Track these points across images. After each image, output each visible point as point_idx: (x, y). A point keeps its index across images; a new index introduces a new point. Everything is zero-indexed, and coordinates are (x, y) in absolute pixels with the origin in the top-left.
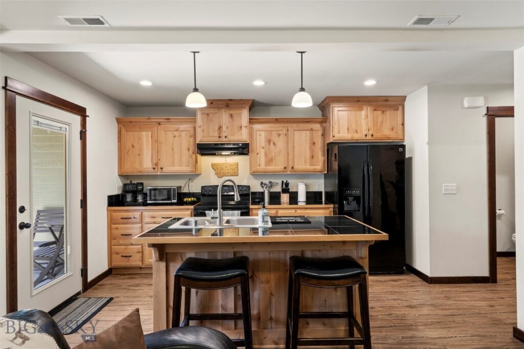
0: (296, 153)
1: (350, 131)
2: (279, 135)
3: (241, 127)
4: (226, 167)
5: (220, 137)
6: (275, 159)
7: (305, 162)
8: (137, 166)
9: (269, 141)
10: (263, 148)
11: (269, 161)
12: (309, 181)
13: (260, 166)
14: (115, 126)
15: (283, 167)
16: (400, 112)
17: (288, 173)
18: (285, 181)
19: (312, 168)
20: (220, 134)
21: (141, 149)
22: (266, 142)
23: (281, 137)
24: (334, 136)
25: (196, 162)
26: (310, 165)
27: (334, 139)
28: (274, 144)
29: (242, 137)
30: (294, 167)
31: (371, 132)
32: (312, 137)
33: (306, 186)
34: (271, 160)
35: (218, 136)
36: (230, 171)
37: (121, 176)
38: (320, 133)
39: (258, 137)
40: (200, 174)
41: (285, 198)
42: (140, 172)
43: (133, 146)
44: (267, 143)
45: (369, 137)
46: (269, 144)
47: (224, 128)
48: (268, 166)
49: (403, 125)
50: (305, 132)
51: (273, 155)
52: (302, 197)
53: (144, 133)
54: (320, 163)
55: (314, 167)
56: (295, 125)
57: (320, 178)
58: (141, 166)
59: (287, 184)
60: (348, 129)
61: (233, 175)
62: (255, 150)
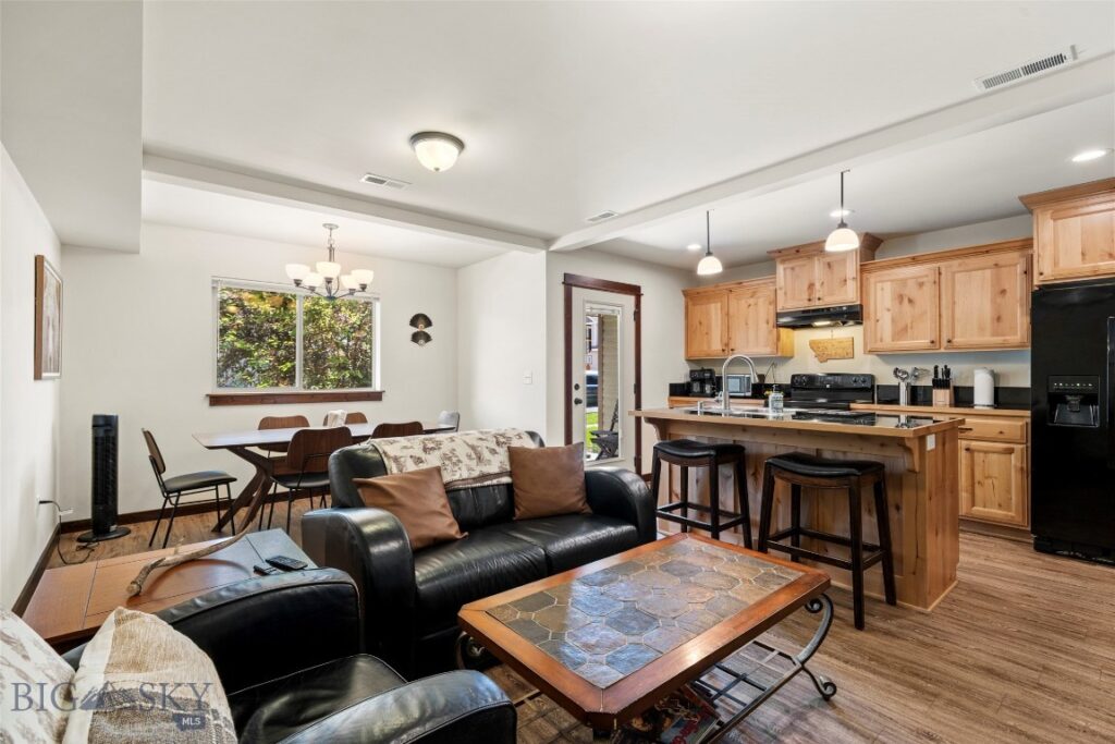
0: (957, 315)
1: (1087, 257)
2: (921, 285)
3: (845, 281)
4: (832, 346)
5: (810, 300)
6: (912, 328)
7: (982, 329)
8: (705, 348)
9: (901, 297)
10: (889, 310)
11: (901, 331)
12: (999, 367)
13: (881, 340)
14: (682, 300)
15: (928, 341)
17: (942, 350)
18: (941, 367)
19: (998, 340)
20: (810, 295)
21: (709, 327)
22: (893, 299)
23: (924, 288)
24: (1041, 274)
25: (778, 338)
26: (993, 335)
27: (1042, 278)
28: (910, 301)
29: (848, 296)
30: (958, 340)
32: (997, 280)
33: (995, 376)
34: (905, 329)
35: (807, 297)
36: (840, 351)
37: (689, 361)
38: (1020, 269)
39: (879, 293)
40: (792, 357)
41: (942, 397)
42: (709, 355)
43: (700, 323)
44: (897, 302)
46: (901, 302)
47: (818, 286)
48: (898, 340)
50: (980, 272)
51: (909, 322)
52: (983, 396)
53: (713, 306)
54: (1019, 327)
55: (1002, 338)
56: (955, 263)
58: (709, 347)
59: (947, 372)
60: (1083, 254)
61: (844, 358)
62: (872, 316)
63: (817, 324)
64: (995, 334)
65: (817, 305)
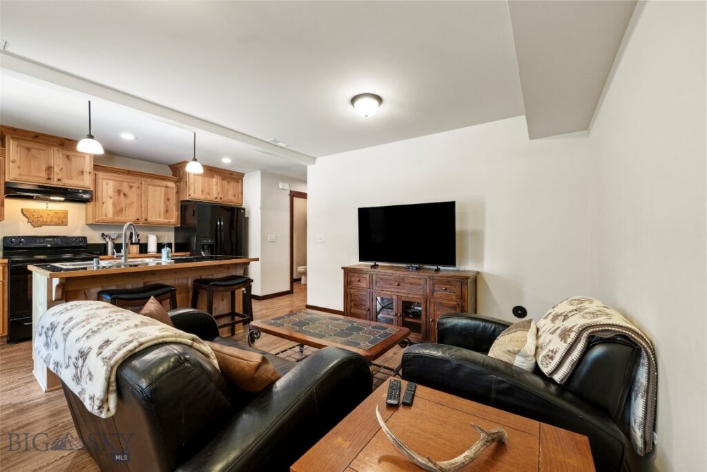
0: (150, 206)
1: (203, 193)
2: (131, 187)
3: (82, 172)
4: (48, 215)
5: (49, 179)
6: (125, 210)
7: (160, 215)
9: (119, 192)
10: (111, 198)
11: (119, 212)
12: (160, 233)
13: (106, 216)
15: (135, 219)
16: (240, 184)
17: (141, 224)
19: (167, 221)
20: (49, 175)
22: (114, 192)
23: (133, 189)
24: (190, 195)
26: (164, 218)
27: (190, 197)
28: (125, 195)
29: (86, 182)
30: (149, 219)
31: (220, 196)
32: (166, 194)
33: (158, 238)
34: (121, 211)
35: (47, 177)
36: (55, 220)
38: (175, 191)
39: (105, 186)
41: (135, 249)
44: (116, 194)
45: (218, 200)
46: (119, 194)
47: (56, 169)
48: (117, 216)
49: (242, 193)
50: (159, 187)
51: (124, 206)
52: (152, 248)
54: (174, 218)
56: (149, 180)
57: (170, 231)
61: (59, 225)
62: (100, 199)
63: (52, 198)
64: (165, 218)
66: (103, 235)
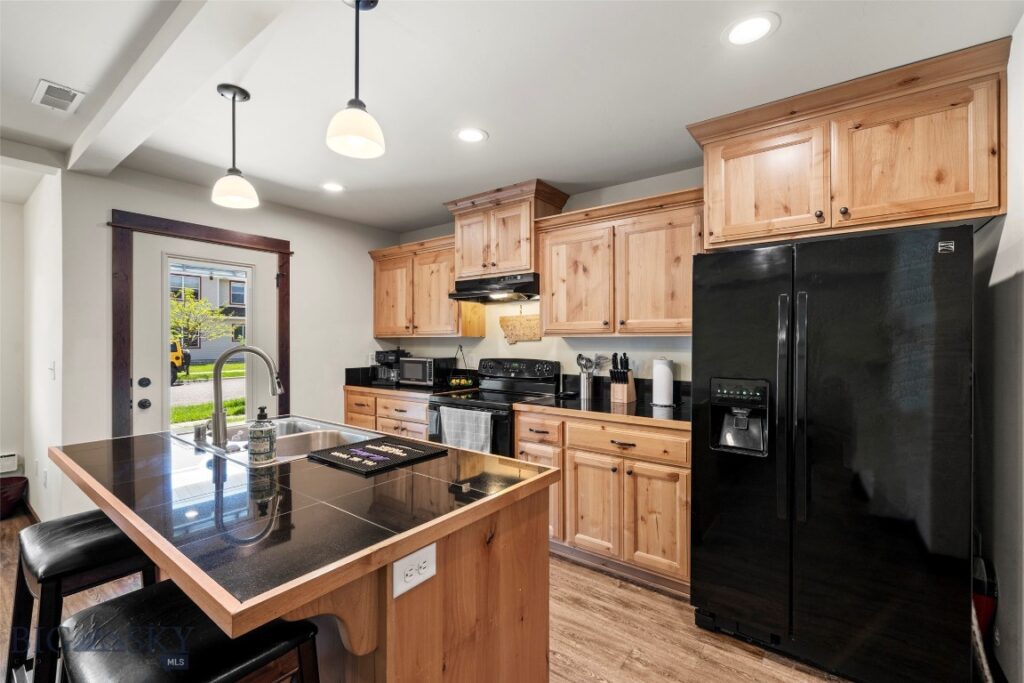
0: (632, 290)
1: (761, 212)
2: (595, 249)
3: (519, 242)
4: (521, 324)
5: (485, 266)
6: (586, 305)
7: (656, 308)
8: (392, 325)
9: (576, 264)
10: (564, 281)
11: (576, 309)
13: (556, 319)
14: (370, 263)
15: (601, 322)
17: (617, 335)
18: (620, 355)
19: (673, 322)
20: (485, 260)
21: (395, 299)
22: (569, 268)
23: (599, 253)
24: (711, 234)
25: (459, 314)
26: (667, 317)
27: (712, 239)
28: (585, 270)
29: (519, 263)
30: (631, 322)
32: (672, 244)
34: (579, 306)
35: (483, 263)
36: (527, 332)
37: (379, 339)
38: (694, 230)
39: (554, 258)
40: (482, 338)
41: (620, 393)
42: (394, 333)
43: (387, 293)
44: (572, 270)
45: (837, 220)
46: (576, 271)
47: (493, 248)
48: (573, 320)
49: (997, 151)
50: (653, 233)
51: (584, 296)
53: (399, 271)
55: (676, 321)
56: (629, 221)
58: (395, 324)
59: (625, 362)
60: (756, 207)
62: (548, 288)
63: (494, 296)
64: (669, 315)
65: (492, 273)
66: (580, 357)
